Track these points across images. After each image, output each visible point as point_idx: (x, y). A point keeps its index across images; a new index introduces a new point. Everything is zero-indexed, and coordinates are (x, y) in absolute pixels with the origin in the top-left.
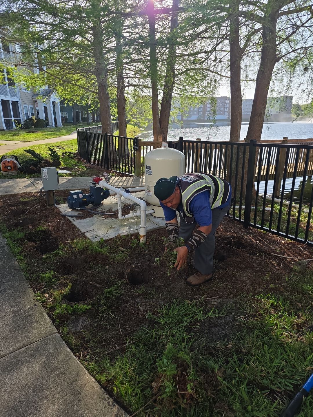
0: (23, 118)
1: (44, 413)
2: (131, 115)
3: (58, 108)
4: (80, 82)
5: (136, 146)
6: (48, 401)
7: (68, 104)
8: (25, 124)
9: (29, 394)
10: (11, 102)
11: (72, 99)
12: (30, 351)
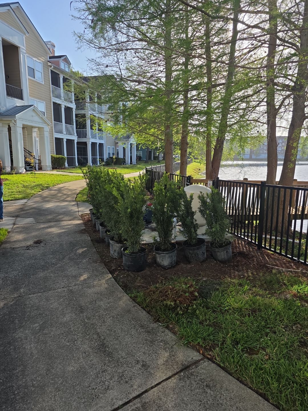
0: (106, 157)
2: (193, 156)
3: (134, 148)
5: (188, 182)
7: (141, 147)
8: (106, 162)
10: (98, 144)
11: (145, 144)
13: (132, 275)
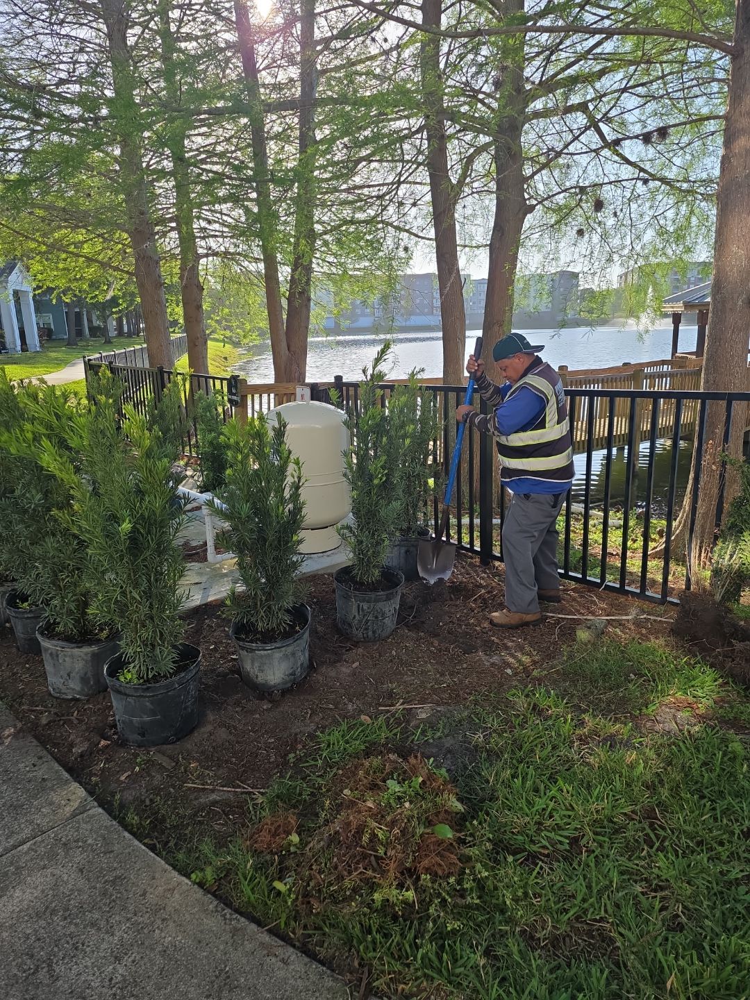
1: (93, 952)
2: (217, 321)
3: (28, 304)
4: (86, 249)
5: (234, 395)
6: (99, 929)
7: (59, 298)
9: (55, 924)
11: (69, 289)
12: (44, 847)
13: (166, 762)
